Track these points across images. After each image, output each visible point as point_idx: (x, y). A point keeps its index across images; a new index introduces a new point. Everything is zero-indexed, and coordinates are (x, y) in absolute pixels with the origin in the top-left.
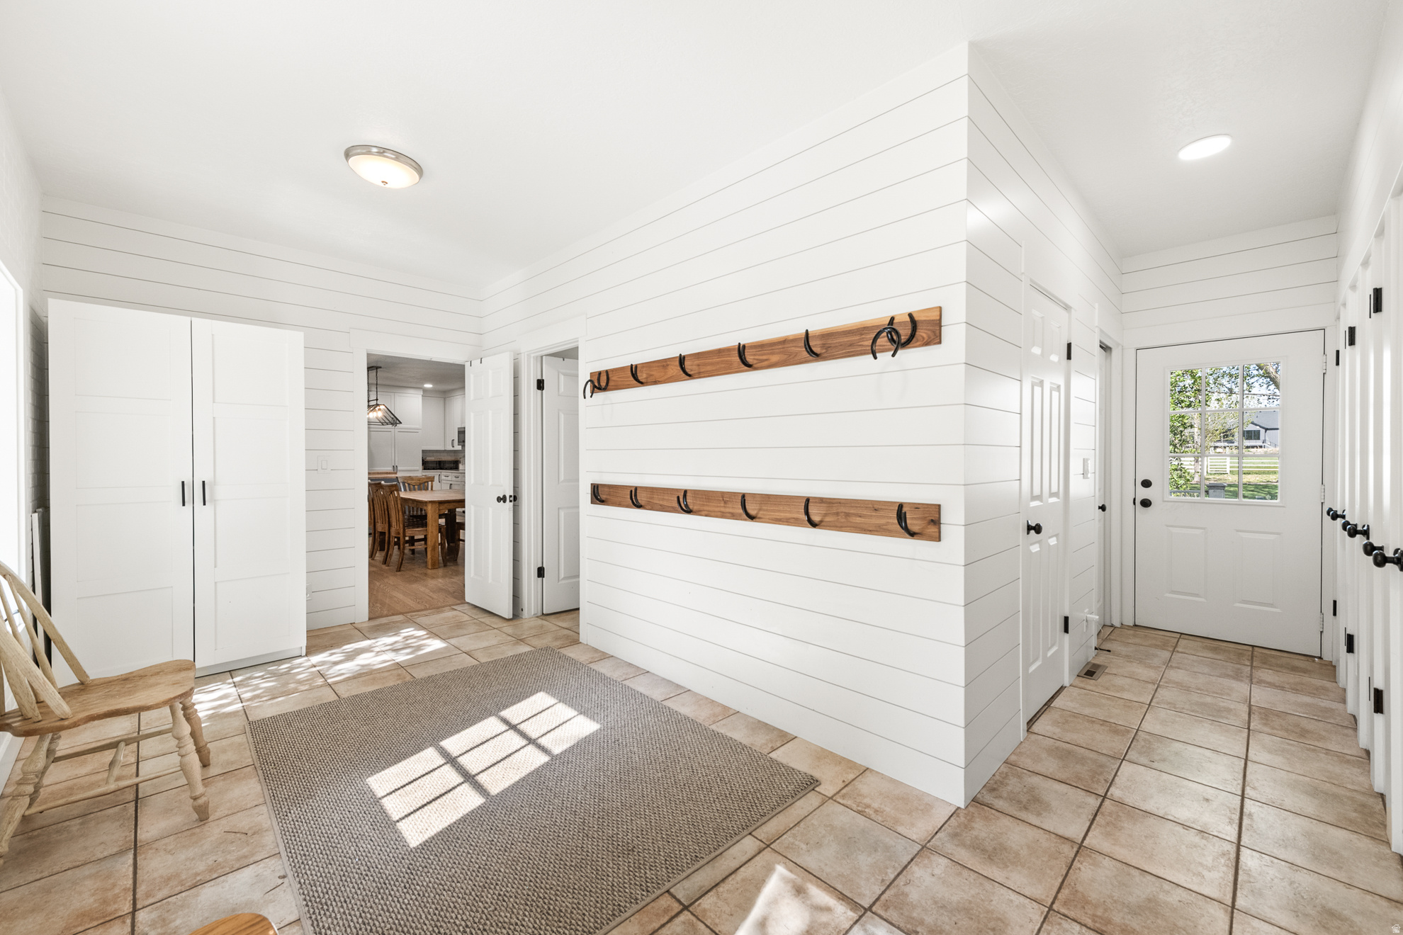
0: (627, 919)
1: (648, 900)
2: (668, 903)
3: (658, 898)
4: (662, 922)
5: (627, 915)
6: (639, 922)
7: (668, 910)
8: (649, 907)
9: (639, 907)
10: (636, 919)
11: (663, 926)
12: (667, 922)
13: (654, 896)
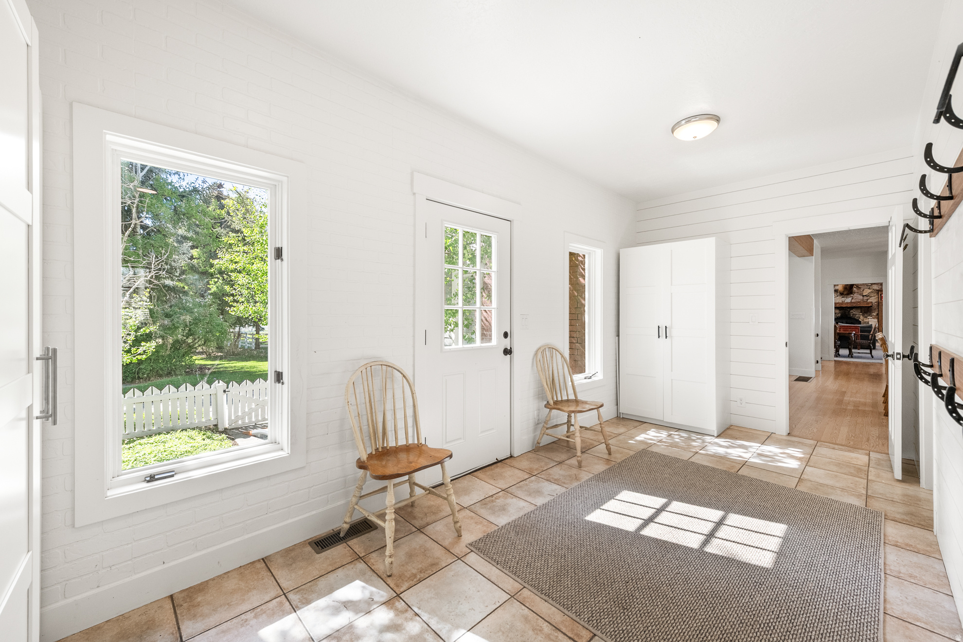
0: (564, 613)
1: (582, 623)
2: (585, 636)
3: (587, 629)
4: (567, 633)
5: (566, 612)
6: (564, 620)
7: (578, 636)
8: (578, 625)
9: (574, 618)
10: (566, 619)
11: (565, 634)
12: (567, 636)
13: (586, 626)
